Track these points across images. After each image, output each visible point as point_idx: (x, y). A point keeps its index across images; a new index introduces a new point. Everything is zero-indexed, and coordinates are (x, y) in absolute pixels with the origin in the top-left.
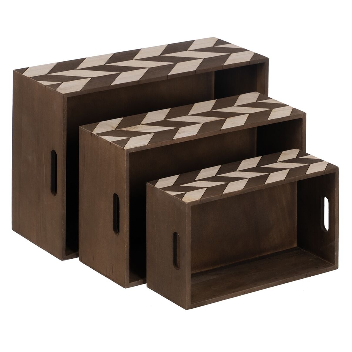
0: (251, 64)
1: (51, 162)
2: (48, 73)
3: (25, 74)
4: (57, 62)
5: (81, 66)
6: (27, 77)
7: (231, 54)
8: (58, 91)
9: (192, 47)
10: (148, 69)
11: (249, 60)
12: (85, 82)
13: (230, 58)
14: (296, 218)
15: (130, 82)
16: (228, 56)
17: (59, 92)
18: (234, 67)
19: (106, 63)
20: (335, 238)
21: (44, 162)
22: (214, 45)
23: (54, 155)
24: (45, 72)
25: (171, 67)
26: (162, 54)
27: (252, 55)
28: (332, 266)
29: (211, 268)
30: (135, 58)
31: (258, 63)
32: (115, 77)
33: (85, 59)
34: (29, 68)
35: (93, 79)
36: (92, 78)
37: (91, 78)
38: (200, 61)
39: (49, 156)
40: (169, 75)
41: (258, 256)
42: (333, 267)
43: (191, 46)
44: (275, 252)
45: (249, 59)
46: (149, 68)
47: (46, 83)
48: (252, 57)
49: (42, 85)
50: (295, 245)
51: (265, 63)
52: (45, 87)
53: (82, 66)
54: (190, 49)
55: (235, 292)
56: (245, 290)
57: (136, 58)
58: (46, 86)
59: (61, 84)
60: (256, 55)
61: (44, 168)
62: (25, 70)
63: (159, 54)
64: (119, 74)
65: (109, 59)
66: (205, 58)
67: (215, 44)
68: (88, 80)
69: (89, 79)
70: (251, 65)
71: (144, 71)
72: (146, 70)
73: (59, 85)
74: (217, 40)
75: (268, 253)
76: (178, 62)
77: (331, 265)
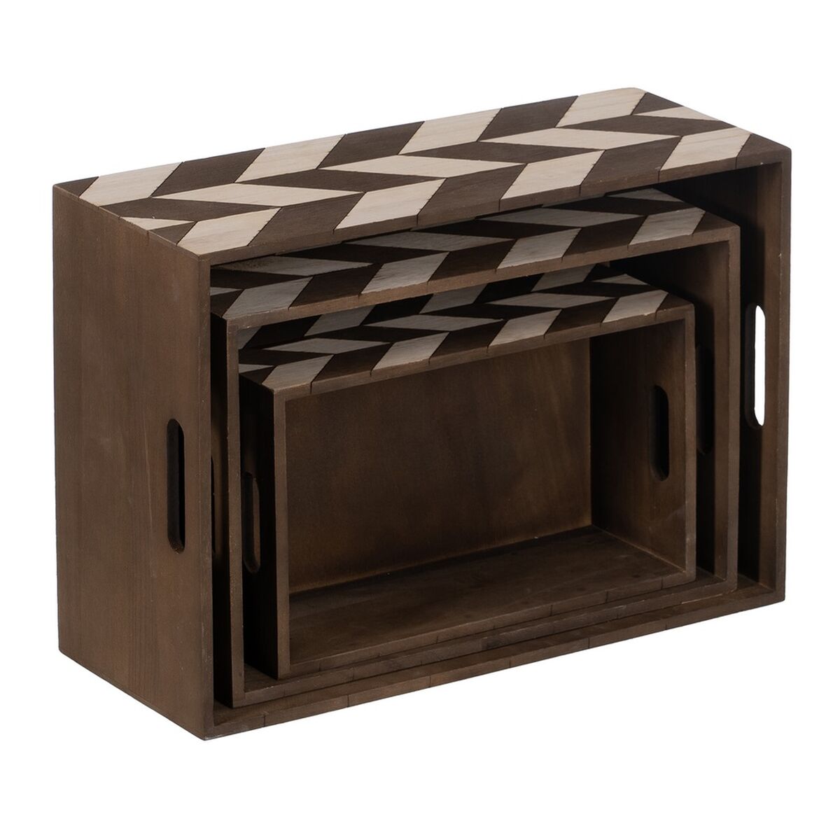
0: (740, 166)
1: (166, 455)
2: (155, 193)
3: (88, 196)
4: (180, 161)
5: (249, 174)
6: (93, 205)
7: (683, 138)
8: (184, 247)
9: (570, 118)
10: (443, 180)
11: (735, 155)
12: (260, 220)
13: (680, 148)
14: (589, 447)
15: (391, 220)
16: (675, 143)
17: (186, 250)
18: (691, 175)
19: (322, 164)
20: (685, 498)
21: (147, 453)
22: (634, 110)
23: (176, 435)
24: (145, 191)
25: (509, 177)
26: (483, 136)
27: (743, 141)
28: (678, 574)
29: (356, 578)
30: (403, 151)
31: (762, 163)
32: (346, 205)
33: (260, 151)
34: (98, 177)
35: (286, 211)
36: (282, 207)
37: (278, 209)
38: (594, 158)
39: (161, 437)
40: (503, 198)
41: (484, 548)
42: (681, 574)
43: (566, 114)
44: (531, 538)
45: (733, 153)
46: (447, 178)
47: (148, 224)
48: (743, 146)
49: (136, 230)
50: (587, 521)
51: (780, 163)
52: (145, 234)
53: (251, 173)
54: (563, 122)
55: (410, 636)
56: (439, 631)
57: (408, 148)
58: (148, 231)
59: (192, 226)
60: (754, 140)
61: (148, 472)
62: (86, 184)
63: (474, 139)
64: (359, 197)
65: (330, 152)
66: (606, 148)
67: (637, 106)
68: (271, 214)
69: (273, 212)
70: (739, 170)
71: (431, 188)
72: (439, 183)
73: (185, 229)
74: (643, 95)
75: (511, 541)
76: (530, 162)
77: (677, 568)
